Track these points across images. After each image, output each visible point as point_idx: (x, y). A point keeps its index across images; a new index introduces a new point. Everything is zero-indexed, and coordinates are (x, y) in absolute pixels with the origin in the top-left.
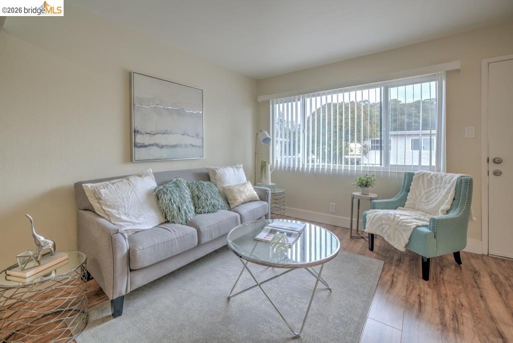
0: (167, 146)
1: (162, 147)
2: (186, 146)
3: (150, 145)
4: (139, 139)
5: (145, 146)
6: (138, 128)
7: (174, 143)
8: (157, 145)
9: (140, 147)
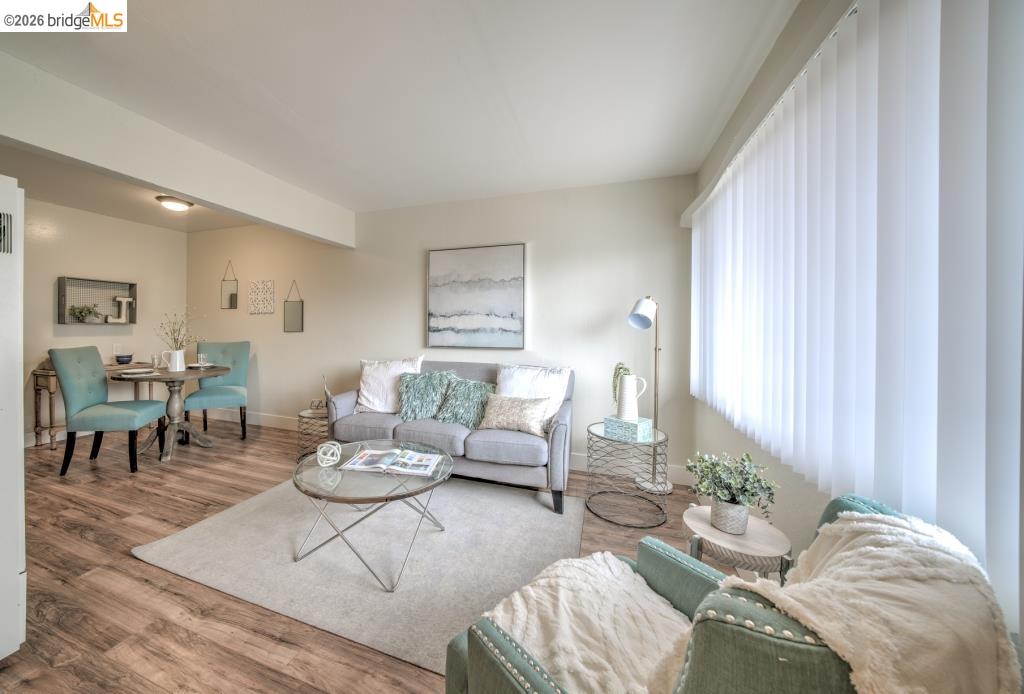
0: (465, 331)
1: (458, 331)
2: (492, 330)
3: (444, 329)
4: (434, 323)
5: (439, 331)
6: (432, 311)
7: (475, 327)
8: (453, 329)
9: (434, 331)
